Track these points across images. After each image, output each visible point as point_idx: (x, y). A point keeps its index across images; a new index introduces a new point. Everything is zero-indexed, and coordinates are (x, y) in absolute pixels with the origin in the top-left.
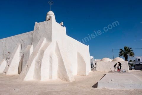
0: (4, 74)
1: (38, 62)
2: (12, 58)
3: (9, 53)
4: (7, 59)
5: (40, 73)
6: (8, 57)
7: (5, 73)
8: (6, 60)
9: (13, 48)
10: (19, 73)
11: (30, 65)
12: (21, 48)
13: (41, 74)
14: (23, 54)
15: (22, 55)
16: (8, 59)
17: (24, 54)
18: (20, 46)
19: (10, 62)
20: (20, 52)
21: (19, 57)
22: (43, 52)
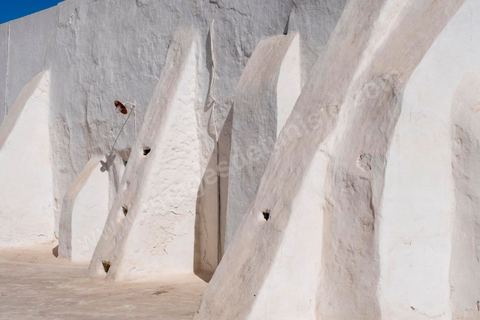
0: (101, 270)
1: (350, 183)
2: (147, 152)
3: (124, 110)
4: (111, 159)
5: (376, 275)
6: (122, 145)
7: (107, 267)
8: (105, 167)
9: (146, 74)
10: (204, 271)
11: (287, 206)
12: (209, 65)
13: (382, 282)
14: (226, 114)
15: (218, 125)
16: (118, 161)
17: (229, 120)
18: (202, 51)
19: (135, 185)
20: (202, 100)
21: (198, 142)
22: (393, 95)
